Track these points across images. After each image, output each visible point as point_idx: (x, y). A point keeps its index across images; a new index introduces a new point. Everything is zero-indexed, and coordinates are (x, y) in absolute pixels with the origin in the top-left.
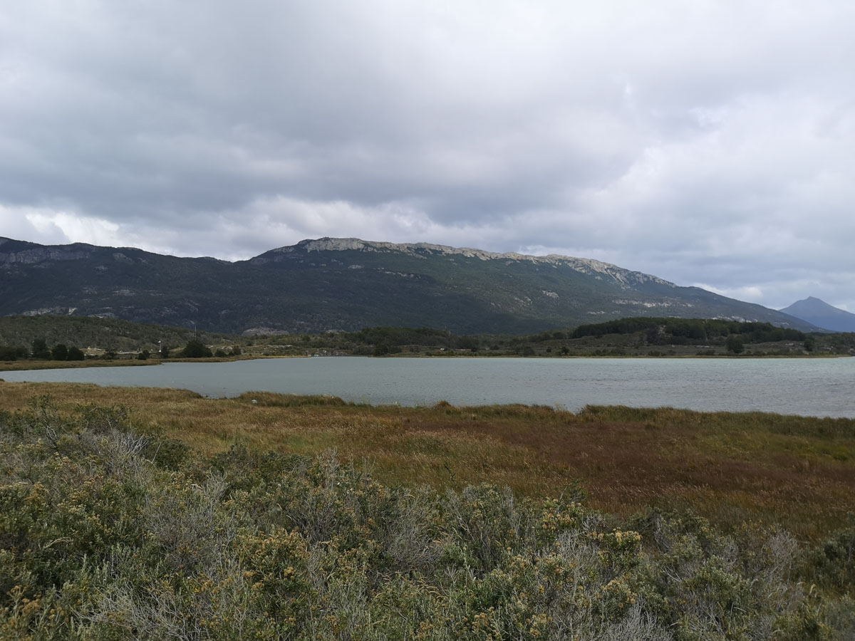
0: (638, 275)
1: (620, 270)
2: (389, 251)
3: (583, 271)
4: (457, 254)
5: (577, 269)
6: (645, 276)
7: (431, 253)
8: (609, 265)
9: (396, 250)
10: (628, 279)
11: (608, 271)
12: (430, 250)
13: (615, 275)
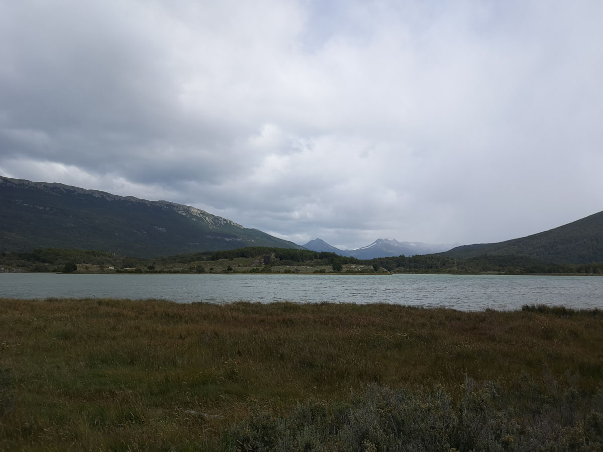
0: (220, 219)
1: (209, 215)
2: (27, 187)
3: (184, 214)
4: (87, 194)
5: (180, 212)
6: (225, 220)
7: (65, 192)
8: (202, 211)
9: (33, 187)
10: (214, 221)
11: (201, 215)
12: (64, 189)
13: (205, 218)
